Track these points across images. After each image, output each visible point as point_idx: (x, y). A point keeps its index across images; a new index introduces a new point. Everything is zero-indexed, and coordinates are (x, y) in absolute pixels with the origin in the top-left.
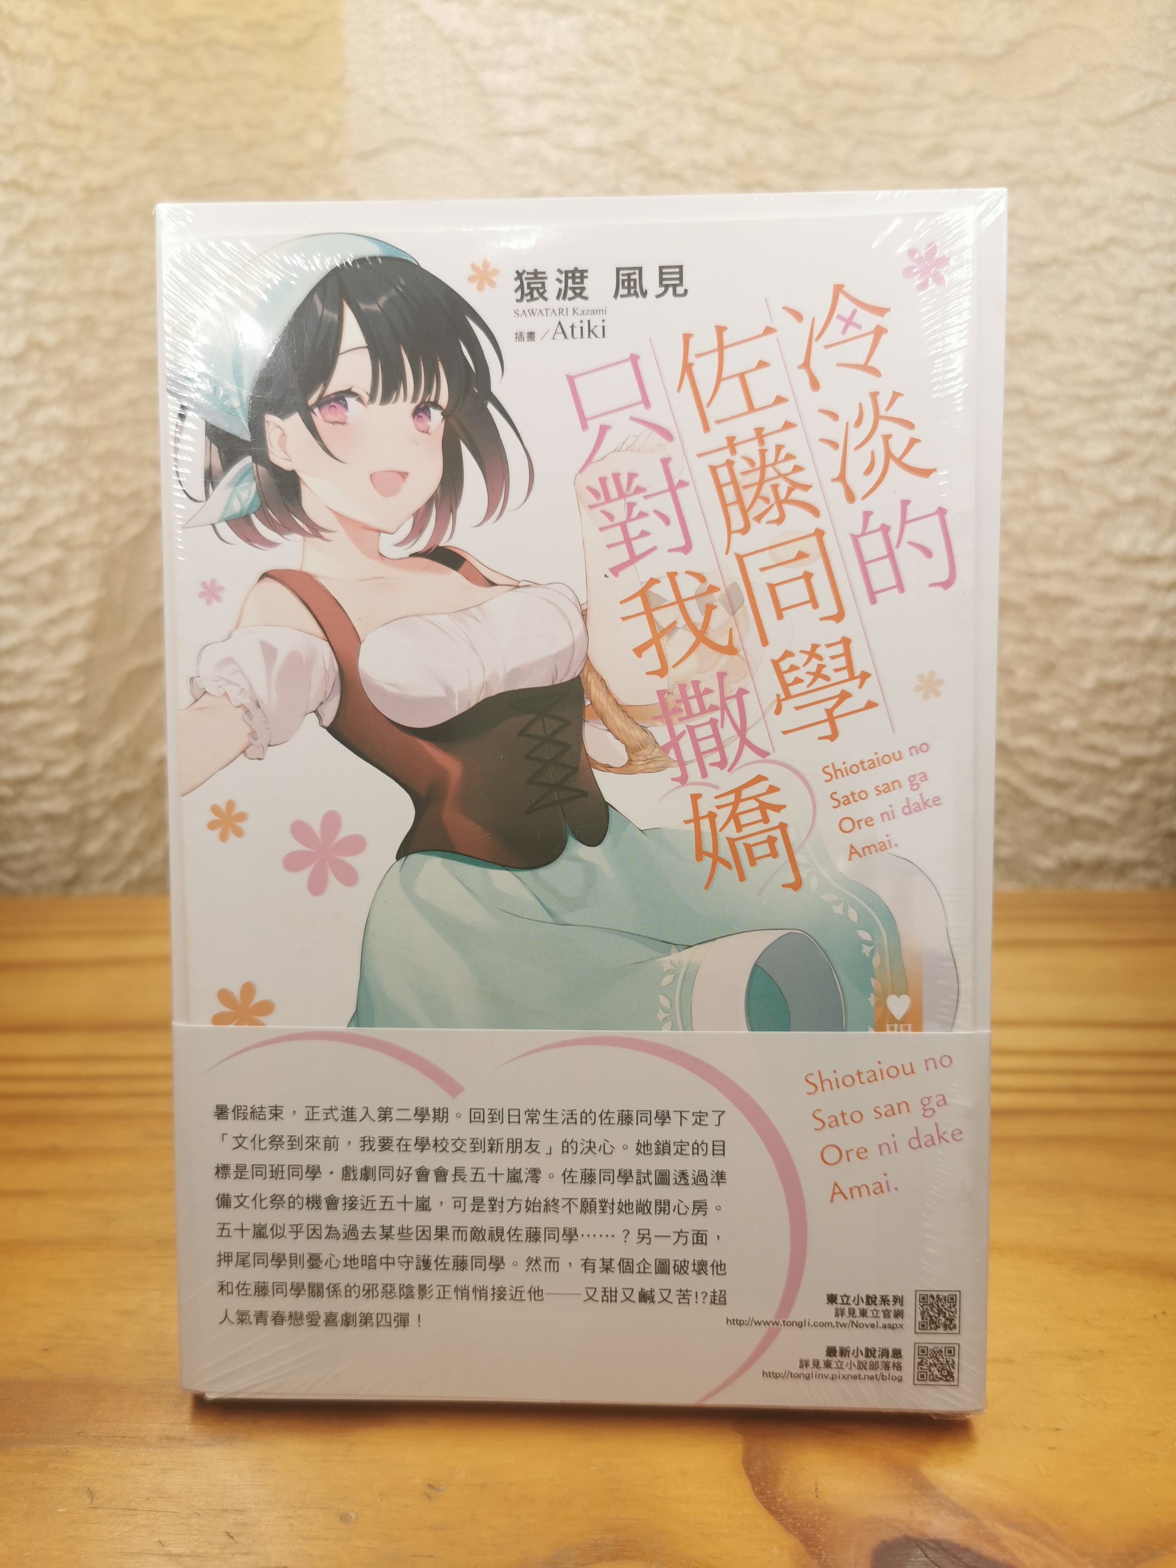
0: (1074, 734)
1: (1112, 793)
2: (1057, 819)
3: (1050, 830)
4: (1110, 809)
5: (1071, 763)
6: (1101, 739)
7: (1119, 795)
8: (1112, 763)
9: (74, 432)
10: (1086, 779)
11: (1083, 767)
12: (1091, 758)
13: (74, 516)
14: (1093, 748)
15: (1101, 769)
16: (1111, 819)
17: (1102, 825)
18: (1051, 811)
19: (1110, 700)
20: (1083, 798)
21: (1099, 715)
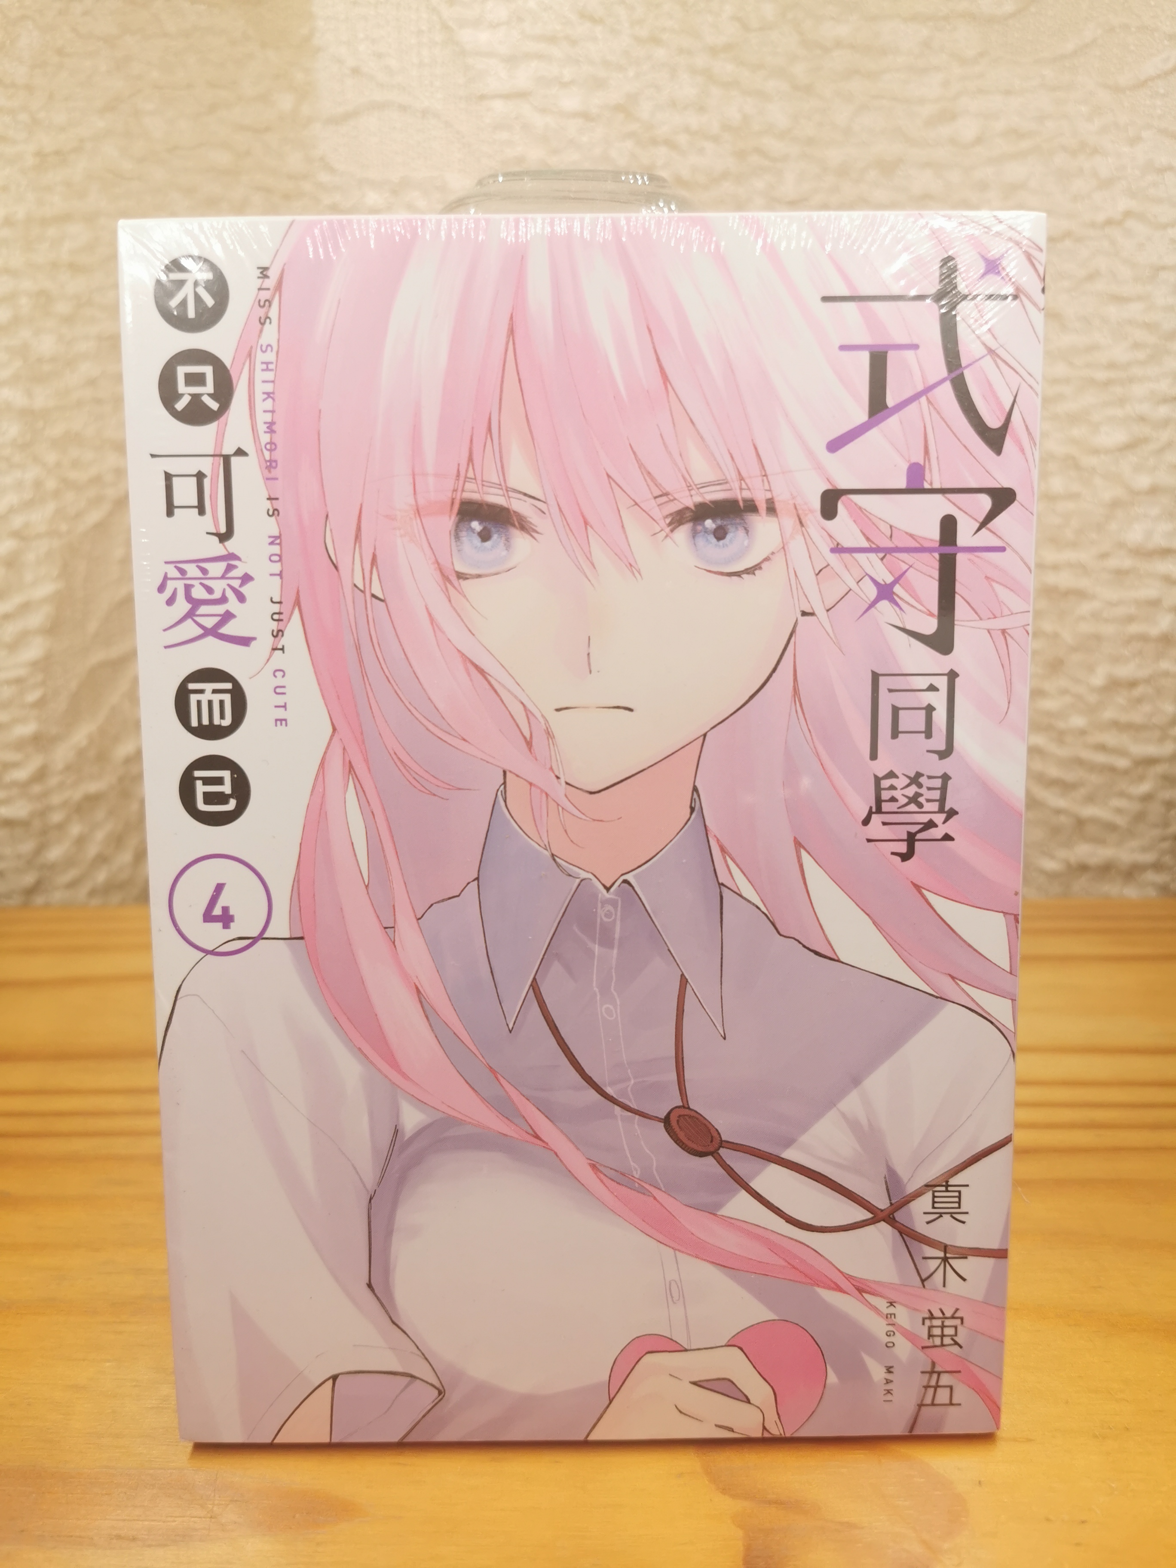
0: (1083, 732)
1: (1122, 794)
2: (1063, 819)
3: (1055, 830)
4: (1119, 811)
5: (1080, 762)
6: (1111, 739)
7: (1129, 797)
8: (1122, 763)
9: (27, 415)
10: (1095, 779)
11: (1092, 767)
12: (1101, 758)
13: (29, 505)
14: (1102, 748)
15: (1112, 769)
16: (1121, 821)
17: (1111, 827)
18: (1058, 812)
19: (1121, 699)
20: (1090, 799)
21: (1109, 714)
